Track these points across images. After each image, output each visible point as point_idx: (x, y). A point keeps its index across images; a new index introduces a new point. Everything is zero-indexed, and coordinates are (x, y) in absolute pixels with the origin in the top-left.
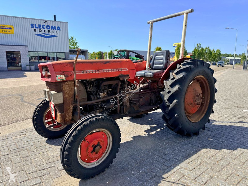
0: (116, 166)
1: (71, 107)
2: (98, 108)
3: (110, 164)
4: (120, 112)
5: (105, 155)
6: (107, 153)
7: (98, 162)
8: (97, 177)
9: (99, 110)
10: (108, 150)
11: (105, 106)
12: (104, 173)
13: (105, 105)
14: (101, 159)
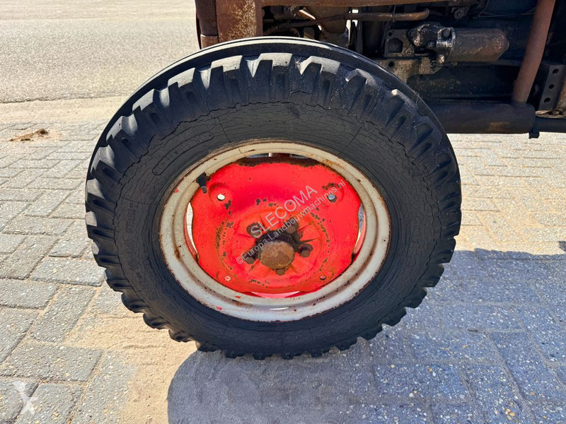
0: (394, 356)
1: (250, 7)
2: (408, 51)
3: (360, 340)
4: (534, 100)
5: (337, 291)
6: (348, 283)
7: (294, 308)
8: (276, 363)
9: (409, 63)
10: (357, 275)
11: (444, 39)
12: (320, 361)
13: (449, 38)
14: (314, 303)
